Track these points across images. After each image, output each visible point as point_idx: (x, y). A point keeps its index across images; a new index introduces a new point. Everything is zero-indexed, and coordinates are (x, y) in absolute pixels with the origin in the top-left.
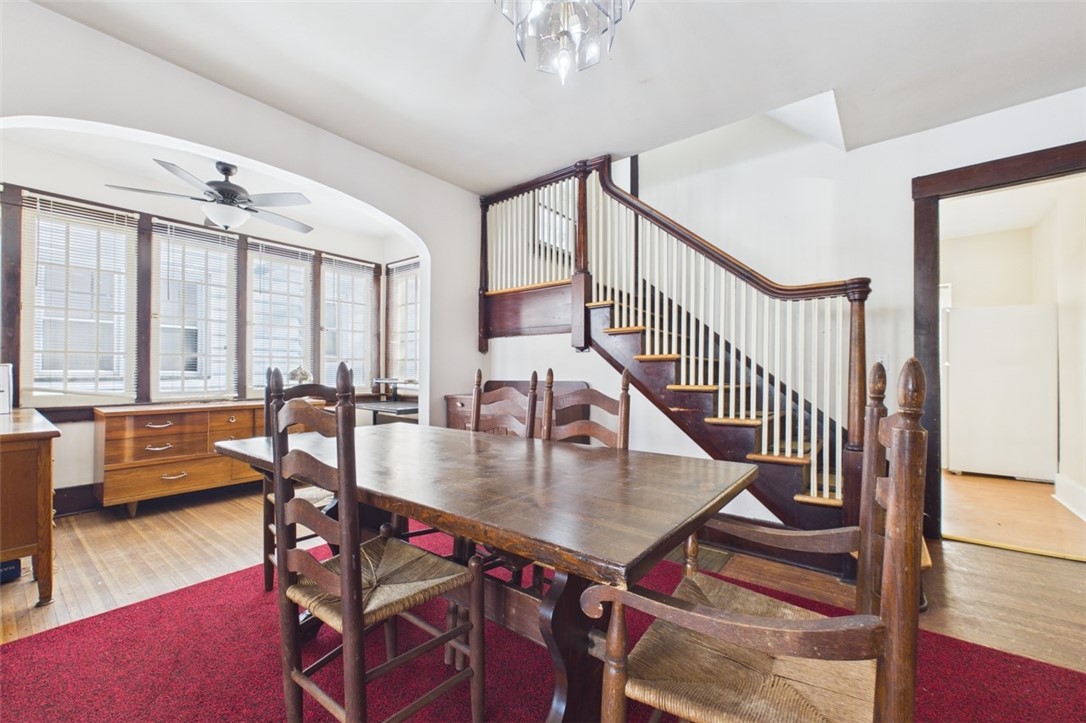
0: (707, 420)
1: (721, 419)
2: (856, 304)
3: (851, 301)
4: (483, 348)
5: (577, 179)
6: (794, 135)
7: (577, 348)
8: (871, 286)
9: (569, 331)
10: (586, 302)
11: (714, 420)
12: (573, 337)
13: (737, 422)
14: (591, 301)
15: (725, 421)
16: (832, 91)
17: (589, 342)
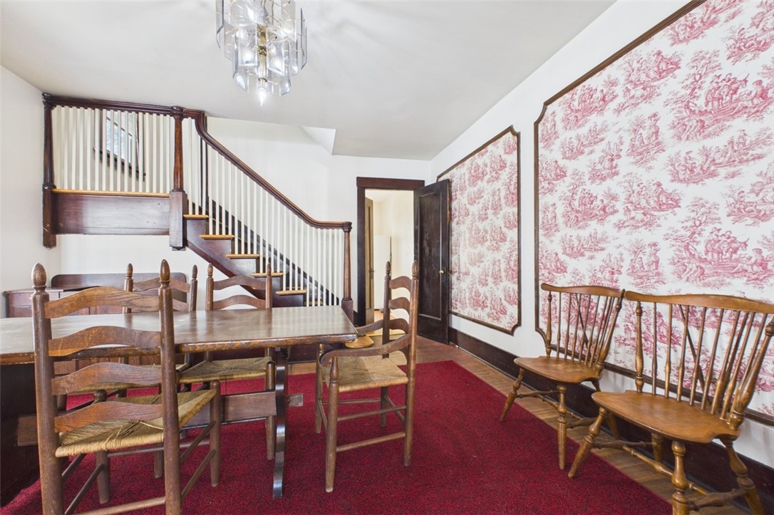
0: (277, 293)
1: (285, 291)
2: (347, 233)
3: (345, 232)
4: (49, 242)
5: (172, 118)
6: (310, 138)
7: (173, 247)
8: (352, 226)
9: (167, 233)
10: (183, 214)
11: (281, 293)
12: (170, 238)
13: (294, 292)
14: (188, 213)
15: (287, 292)
16: (335, 131)
17: (185, 243)
